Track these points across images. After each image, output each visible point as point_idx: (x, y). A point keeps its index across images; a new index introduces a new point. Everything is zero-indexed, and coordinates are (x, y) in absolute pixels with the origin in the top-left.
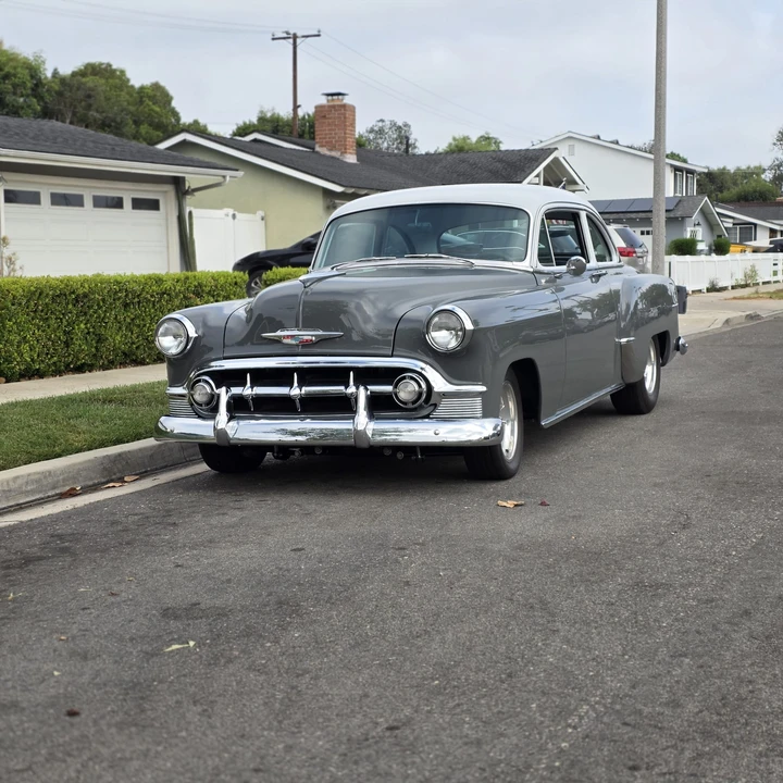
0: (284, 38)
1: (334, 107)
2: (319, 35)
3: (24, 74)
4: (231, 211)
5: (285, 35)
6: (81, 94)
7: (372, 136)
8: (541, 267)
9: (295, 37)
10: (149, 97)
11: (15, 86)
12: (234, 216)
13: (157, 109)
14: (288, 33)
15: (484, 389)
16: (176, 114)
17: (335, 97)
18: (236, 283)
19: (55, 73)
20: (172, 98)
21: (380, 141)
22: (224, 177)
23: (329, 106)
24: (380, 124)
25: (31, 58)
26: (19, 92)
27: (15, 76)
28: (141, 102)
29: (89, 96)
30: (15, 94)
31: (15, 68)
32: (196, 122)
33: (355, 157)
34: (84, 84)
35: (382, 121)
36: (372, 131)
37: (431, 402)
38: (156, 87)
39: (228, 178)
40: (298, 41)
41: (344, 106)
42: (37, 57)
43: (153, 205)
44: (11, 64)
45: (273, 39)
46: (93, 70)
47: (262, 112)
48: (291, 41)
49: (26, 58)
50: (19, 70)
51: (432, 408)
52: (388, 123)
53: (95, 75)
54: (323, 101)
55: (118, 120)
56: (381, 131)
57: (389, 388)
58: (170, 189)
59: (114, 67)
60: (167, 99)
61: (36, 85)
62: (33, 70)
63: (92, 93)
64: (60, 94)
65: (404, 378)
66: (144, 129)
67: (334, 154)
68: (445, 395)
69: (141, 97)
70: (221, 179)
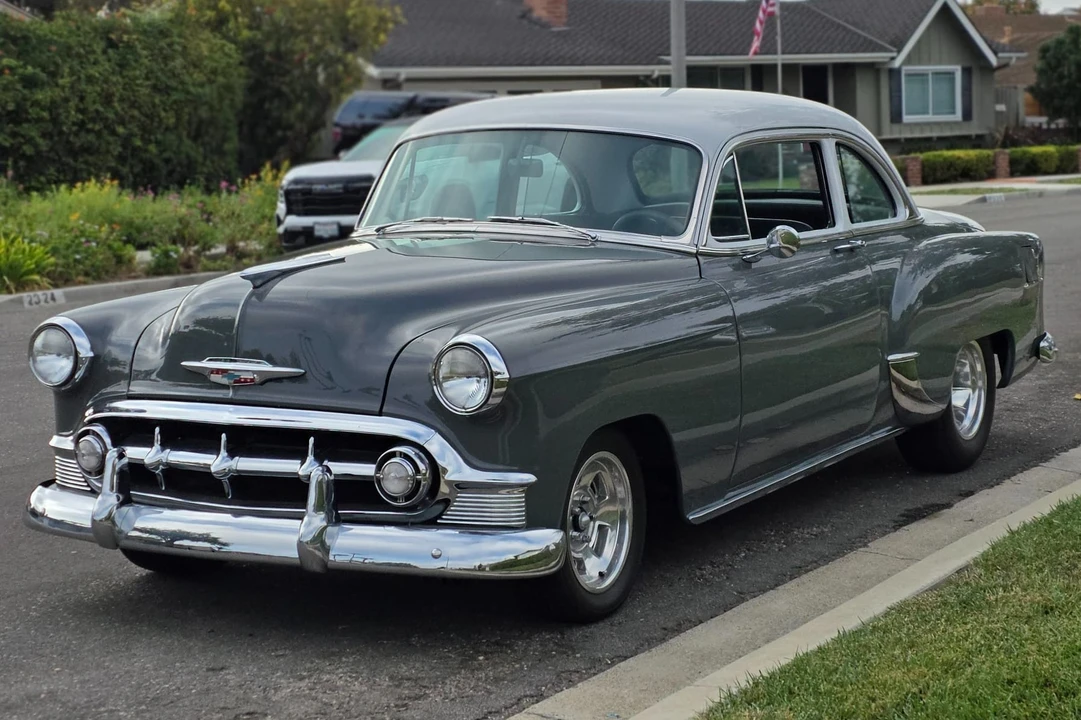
8: (715, 245)
15: (530, 478)
37: (439, 497)
51: (440, 507)
65: (393, 455)
68: (461, 486)
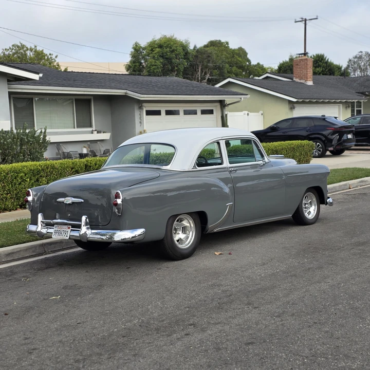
0: (300, 21)
1: (302, 60)
2: (317, 19)
3: (180, 49)
4: (246, 112)
5: (301, 20)
6: (205, 56)
7: (356, 60)
9: (306, 20)
10: (237, 54)
11: (176, 55)
12: (248, 114)
13: (240, 59)
14: (302, 19)
16: (249, 61)
18: (210, 154)
19: (195, 47)
21: (360, 62)
22: (241, 98)
23: (300, 60)
24: (360, 54)
25: (184, 42)
26: (178, 57)
27: (176, 50)
28: (233, 57)
29: (209, 56)
30: (176, 58)
31: (177, 47)
32: (258, 64)
33: (312, 82)
34: (207, 51)
35: (361, 52)
36: (356, 57)
38: (241, 49)
39: (242, 99)
40: (307, 22)
41: (307, 59)
42: (186, 41)
43: (211, 112)
44: (175, 45)
45: (296, 22)
46: (212, 44)
47: (291, 56)
48: (304, 22)
49: (182, 42)
50: (178, 48)
52: (364, 53)
53: (214, 46)
55: (221, 66)
56: (360, 57)
58: (218, 105)
60: (245, 54)
61: (186, 53)
62: (184, 47)
63: (210, 55)
64: (196, 56)
66: (234, 69)
67: (302, 81)
69: (233, 54)
70: (239, 99)
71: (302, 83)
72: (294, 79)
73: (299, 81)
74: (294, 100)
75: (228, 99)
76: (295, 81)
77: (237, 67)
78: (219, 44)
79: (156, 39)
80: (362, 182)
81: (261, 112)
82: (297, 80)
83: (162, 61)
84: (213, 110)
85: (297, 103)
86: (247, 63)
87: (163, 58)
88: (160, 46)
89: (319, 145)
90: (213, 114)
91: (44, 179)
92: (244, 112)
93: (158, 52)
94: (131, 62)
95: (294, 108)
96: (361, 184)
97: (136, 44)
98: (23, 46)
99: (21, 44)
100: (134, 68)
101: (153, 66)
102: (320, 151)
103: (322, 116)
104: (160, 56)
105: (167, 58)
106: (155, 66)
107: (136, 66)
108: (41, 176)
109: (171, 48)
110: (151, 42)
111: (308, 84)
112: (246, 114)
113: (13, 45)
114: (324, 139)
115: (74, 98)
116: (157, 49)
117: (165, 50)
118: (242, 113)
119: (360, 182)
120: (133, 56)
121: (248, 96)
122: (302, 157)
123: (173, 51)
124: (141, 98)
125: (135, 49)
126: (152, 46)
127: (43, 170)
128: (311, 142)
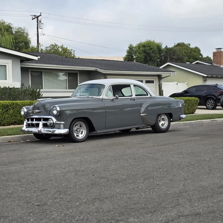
1: (218, 52)
3: (156, 48)
4: (176, 83)
8: (106, 98)
10: (193, 51)
11: (153, 51)
12: (177, 84)
13: (195, 54)
15: (64, 123)
16: (201, 55)
17: (219, 49)
19: (166, 47)
20: (200, 51)
22: (170, 74)
23: (217, 52)
27: (153, 48)
29: (174, 52)
30: (153, 53)
31: (153, 46)
38: (196, 48)
39: (172, 74)
41: (221, 52)
43: (152, 82)
46: (179, 45)
51: (54, 126)
53: (179, 46)
54: (215, 51)
55: (182, 58)
57: (47, 122)
58: (157, 78)
59: (185, 43)
60: (199, 51)
61: (160, 50)
62: (159, 47)
64: (166, 52)
67: (218, 65)
68: (56, 124)
69: (191, 51)
70: (169, 75)
71: (217, 66)
72: (213, 64)
73: (216, 65)
74: (205, 75)
75: (163, 74)
76: (213, 65)
77: (193, 59)
78: (183, 45)
79: (142, 42)
80: (213, 121)
81: (187, 83)
82: (215, 65)
83: (144, 54)
84: (153, 81)
85: (207, 77)
86: (200, 56)
87: (145, 53)
88: (144, 46)
89: (212, 102)
90: (153, 83)
91: (11, 110)
92: (174, 82)
93: (142, 50)
94: (127, 55)
95: (206, 81)
96: (213, 122)
97: (131, 45)
98: (56, 45)
99: (55, 44)
100: (128, 59)
101: (138, 58)
102: (212, 105)
103: (216, 84)
104: (143, 52)
105: (147, 53)
106: (140, 57)
107: (129, 58)
108: (9, 109)
109: (150, 47)
110: (139, 44)
111: (222, 67)
112: (176, 84)
113: (51, 45)
114: (215, 98)
115: (67, 72)
116: (142, 48)
117: (146, 48)
118: (173, 83)
119: (212, 121)
120: (128, 52)
121: (176, 73)
122: (190, 107)
123: (151, 49)
124: (104, 72)
125: (129, 48)
126: (139, 46)
127: (11, 105)
128: (197, 98)
